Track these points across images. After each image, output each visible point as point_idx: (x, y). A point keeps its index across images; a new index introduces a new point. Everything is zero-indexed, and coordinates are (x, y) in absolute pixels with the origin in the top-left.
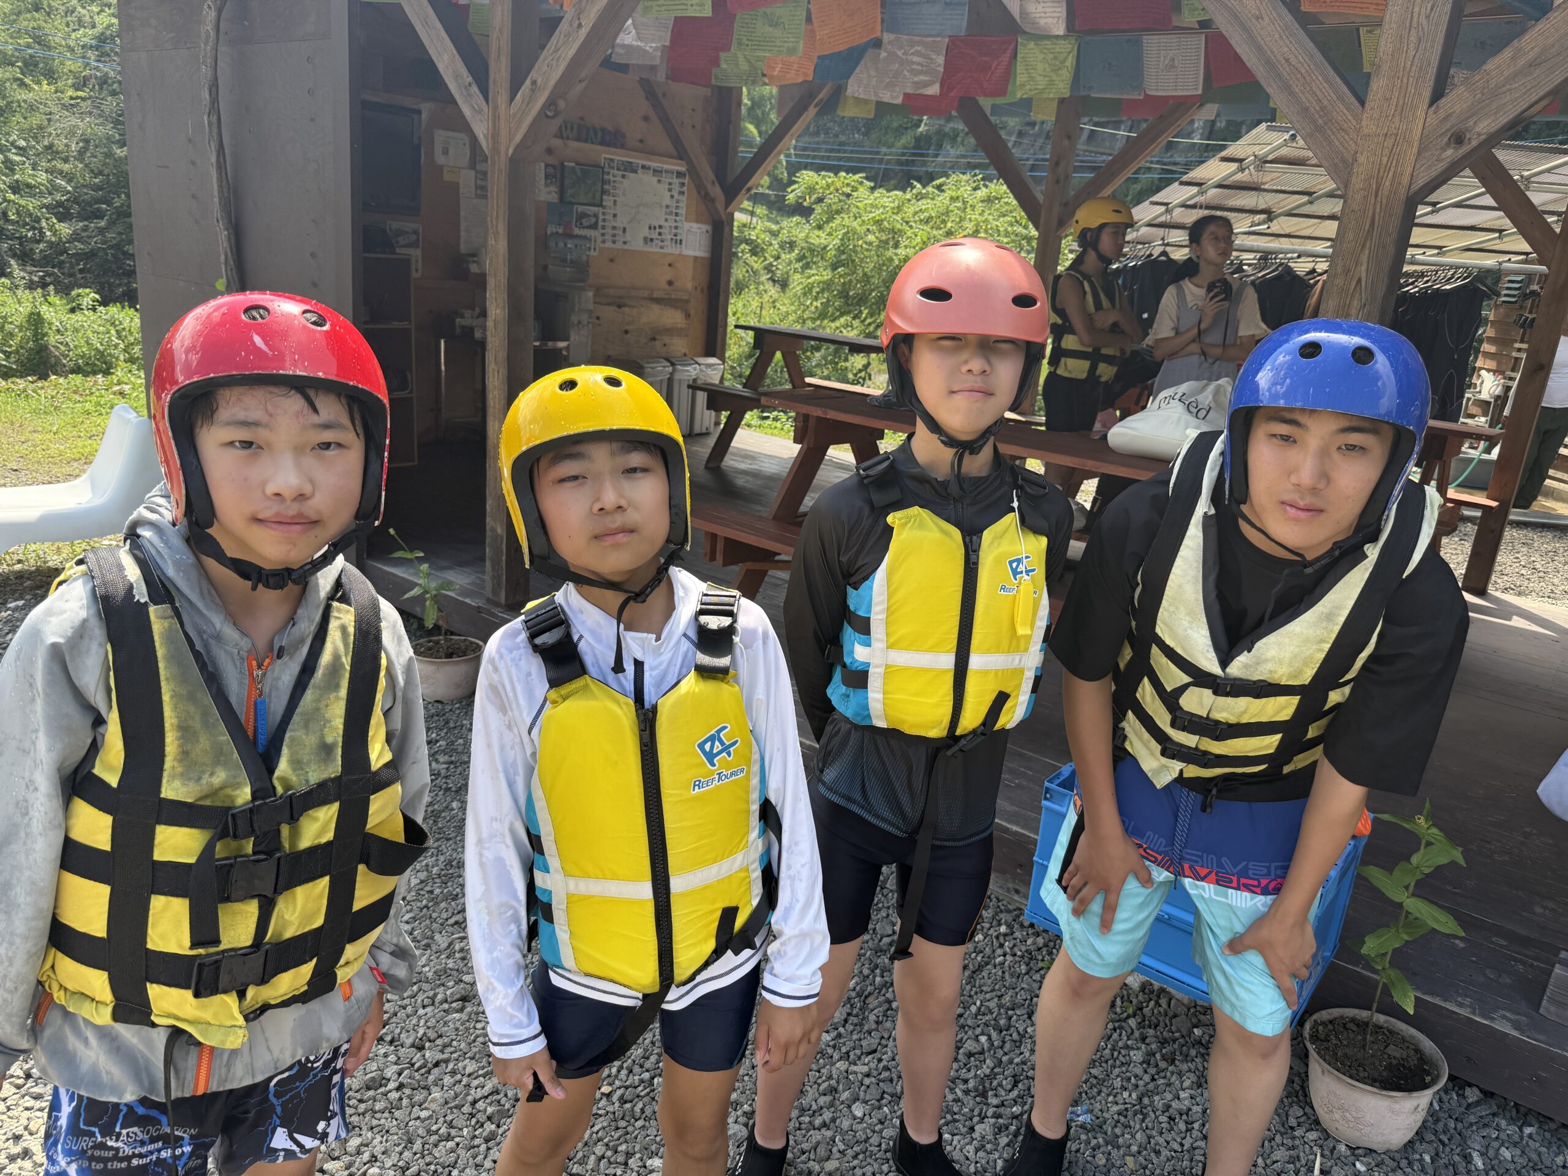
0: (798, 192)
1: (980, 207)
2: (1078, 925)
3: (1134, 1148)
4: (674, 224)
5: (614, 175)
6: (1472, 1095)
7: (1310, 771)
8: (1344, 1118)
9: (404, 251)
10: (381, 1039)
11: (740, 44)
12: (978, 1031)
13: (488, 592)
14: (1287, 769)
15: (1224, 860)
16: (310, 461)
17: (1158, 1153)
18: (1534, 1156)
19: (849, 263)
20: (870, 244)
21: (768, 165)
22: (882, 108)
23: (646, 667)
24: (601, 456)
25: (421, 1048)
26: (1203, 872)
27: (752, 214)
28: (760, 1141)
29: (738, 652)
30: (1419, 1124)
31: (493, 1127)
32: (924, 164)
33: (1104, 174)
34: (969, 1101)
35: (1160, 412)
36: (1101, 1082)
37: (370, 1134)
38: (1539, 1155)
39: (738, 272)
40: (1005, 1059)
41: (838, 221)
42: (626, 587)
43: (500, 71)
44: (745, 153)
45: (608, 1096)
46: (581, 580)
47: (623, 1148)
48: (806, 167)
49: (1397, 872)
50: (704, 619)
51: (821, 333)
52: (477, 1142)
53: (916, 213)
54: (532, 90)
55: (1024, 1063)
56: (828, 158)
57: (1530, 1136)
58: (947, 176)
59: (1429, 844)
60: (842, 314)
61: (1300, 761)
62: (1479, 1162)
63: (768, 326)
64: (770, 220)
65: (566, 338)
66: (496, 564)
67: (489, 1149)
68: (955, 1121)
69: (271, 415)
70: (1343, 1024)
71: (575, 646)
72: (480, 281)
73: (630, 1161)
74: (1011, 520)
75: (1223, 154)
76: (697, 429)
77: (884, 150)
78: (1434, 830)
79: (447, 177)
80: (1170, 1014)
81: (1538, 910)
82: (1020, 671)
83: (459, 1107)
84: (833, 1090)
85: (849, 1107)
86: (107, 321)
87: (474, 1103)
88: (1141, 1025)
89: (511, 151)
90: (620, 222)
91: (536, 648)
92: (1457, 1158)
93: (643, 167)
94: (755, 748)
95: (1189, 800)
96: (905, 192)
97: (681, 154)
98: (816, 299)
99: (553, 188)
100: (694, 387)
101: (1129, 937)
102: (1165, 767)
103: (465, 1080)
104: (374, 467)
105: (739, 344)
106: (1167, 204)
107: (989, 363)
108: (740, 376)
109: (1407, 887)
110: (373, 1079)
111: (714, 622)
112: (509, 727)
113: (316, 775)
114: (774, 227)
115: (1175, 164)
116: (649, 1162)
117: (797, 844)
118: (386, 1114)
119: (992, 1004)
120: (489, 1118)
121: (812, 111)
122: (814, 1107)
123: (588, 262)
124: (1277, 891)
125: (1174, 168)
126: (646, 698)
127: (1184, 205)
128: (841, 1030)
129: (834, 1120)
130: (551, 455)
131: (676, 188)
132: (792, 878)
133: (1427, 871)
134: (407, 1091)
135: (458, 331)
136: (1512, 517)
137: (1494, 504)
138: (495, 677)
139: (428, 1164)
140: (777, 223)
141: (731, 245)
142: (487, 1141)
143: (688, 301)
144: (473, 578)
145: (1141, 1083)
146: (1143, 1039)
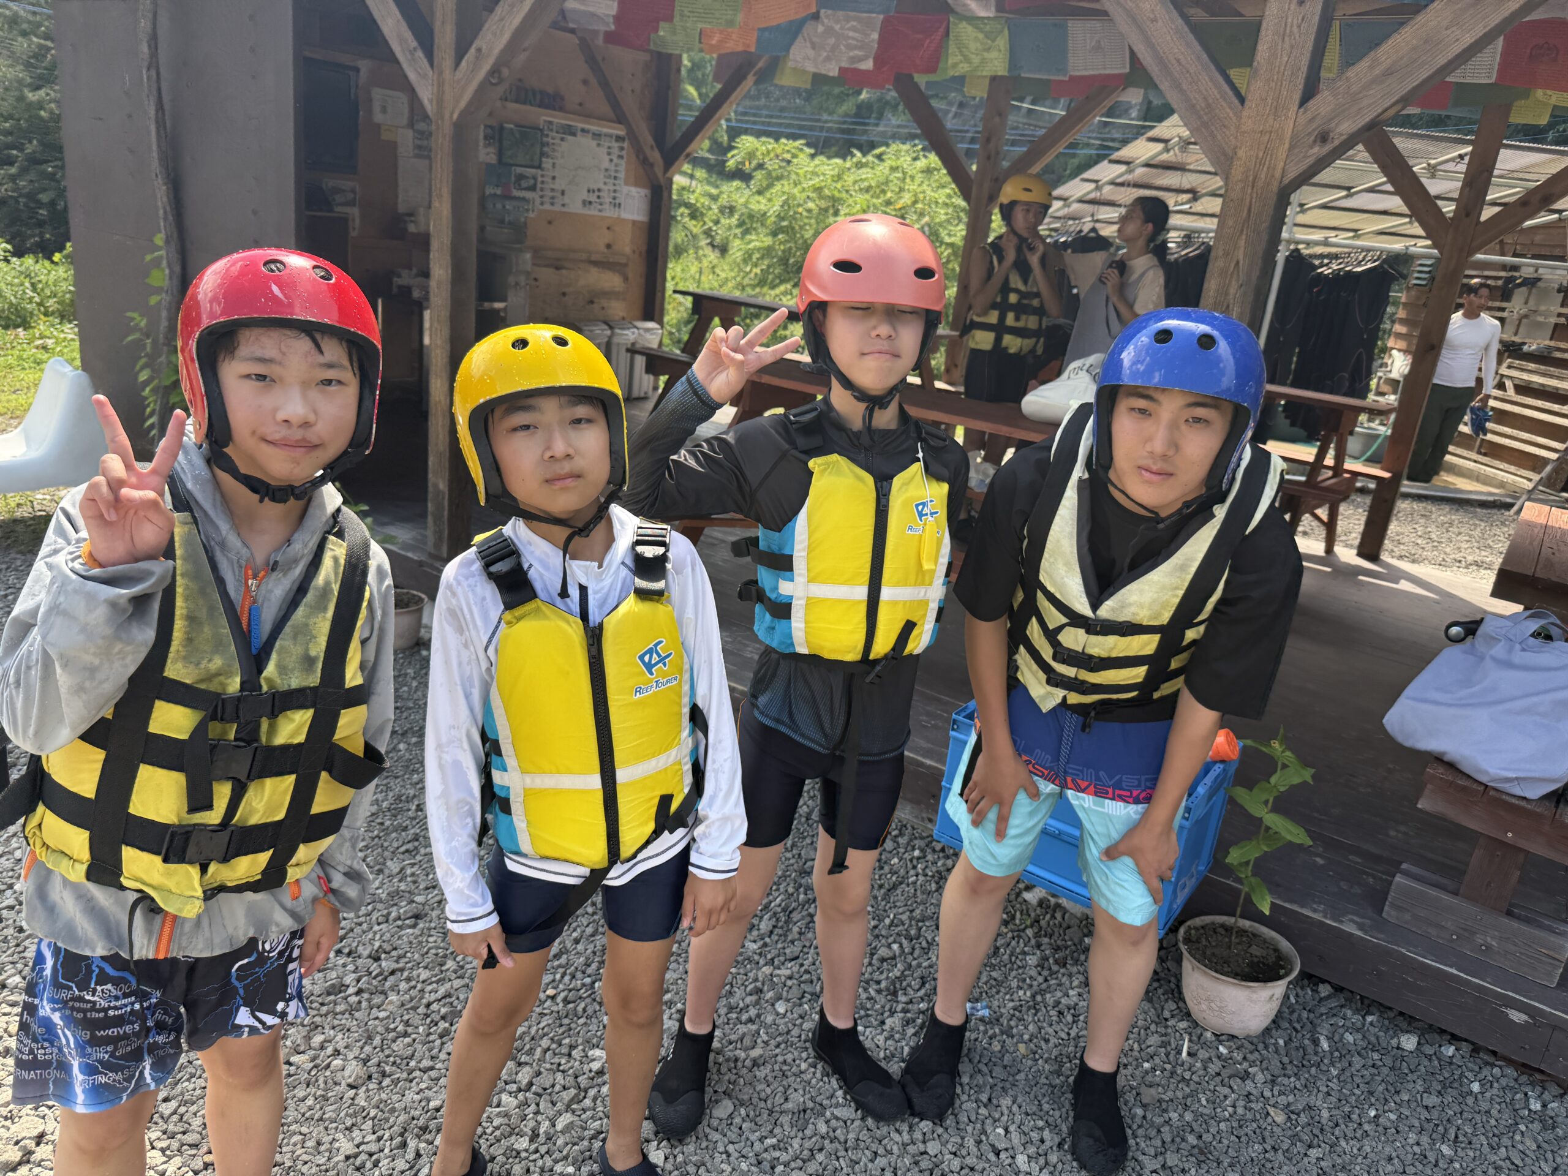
0: (738, 158)
1: (919, 177)
2: (976, 833)
3: (1026, 1037)
4: (612, 188)
5: (553, 137)
6: (1325, 990)
7: (1174, 697)
8: (1210, 1008)
9: (339, 209)
10: (339, 952)
11: (682, 16)
12: (891, 940)
13: (430, 547)
14: (1156, 695)
15: (1101, 773)
16: (314, 394)
17: (1047, 1041)
18: (1373, 1039)
19: (789, 231)
20: (809, 211)
21: (708, 130)
22: (819, 79)
23: (590, 592)
24: (550, 410)
25: (377, 959)
26: (1084, 784)
27: (692, 177)
28: (689, 1028)
29: (670, 577)
30: (1274, 1012)
31: (447, 1025)
32: (865, 132)
33: (1037, 149)
34: (881, 999)
35: (1070, 382)
36: (999, 983)
37: (332, 1032)
38: (1378, 1038)
39: (677, 236)
40: (914, 963)
41: (778, 187)
42: (572, 523)
43: (445, 36)
44: (686, 116)
45: (553, 998)
46: (530, 516)
47: (567, 1041)
48: (746, 132)
49: (1256, 790)
50: (640, 549)
51: (760, 301)
52: (432, 1038)
53: (855, 182)
54: (477, 58)
55: (931, 966)
56: (769, 124)
57: (1371, 1024)
58: (888, 145)
59: (1285, 766)
60: (782, 282)
61: (1166, 689)
62: (1325, 1045)
63: (708, 292)
64: (709, 183)
65: (503, 299)
66: (438, 519)
67: (443, 1044)
68: (868, 1016)
69: (284, 354)
70: (1214, 928)
71: (525, 574)
72: (423, 242)
73: (574, 1053)
74: (917, 468)
75: (1150, 134)
76: (635, 393)
77: (825, 117)
78: (1288, 753)
79: (385, 136)
80: (1064, 925)
81: (1392, 833)
82: (925, 603)
83: (415, 1008)
84: (759, 991)
85: (773, 1005)
86: (21, 273)
87: (428, 1005)
88: (1037, 935)
89: (455, 116)
90: (559, 185)
91: (491, 576)
92: (1306, 1042)
93: (583, 130)
94: (686, 659)
95: (1072, 721)
96: (845, 160)
97: (620, 118)
98: (756, 265)
99: (491, 150)
100: (633, 351)
101: (1020, 841)
102: (1050, 694)
103: (419, 986)
104: (367, 403)
105: (677, 309)
106: (1096, 181)
107: (895, 329)
108: (679, 341)
109: (1266, 802)
110: (333, 985)
111: (649, 552)
112: (466, 646)
113: (295, 682)
114: (714, 191)
115: (1113, 140)
116: (590, 1053)
117: (720, 742)
118: (347, 1016)
119: (904, 917)
120: (443, 1018)
121: (750, 80)
122: (741, 1005)
123: (525, 224)
124: (1148, 800)
125: (1111, 144)
126: (591, 617)
127: (1113, 183)
128: (767, 940)
129: (759, 1016)
130: (504, 407)
131: (616, 152)
132: (716, 771)
133: (1282, 789)
134: (366, 995)
135: (395, 290)
136: (1403, 489)
137: (1387, 475)
138: (454, 601)
139: (388, 1056)
140: (717, 187)
141: (670, 208)
142: (441, 1036)
143: (626, 265)
144: (414, 533)
145: (1035, 983)
146: (1039, 946)
